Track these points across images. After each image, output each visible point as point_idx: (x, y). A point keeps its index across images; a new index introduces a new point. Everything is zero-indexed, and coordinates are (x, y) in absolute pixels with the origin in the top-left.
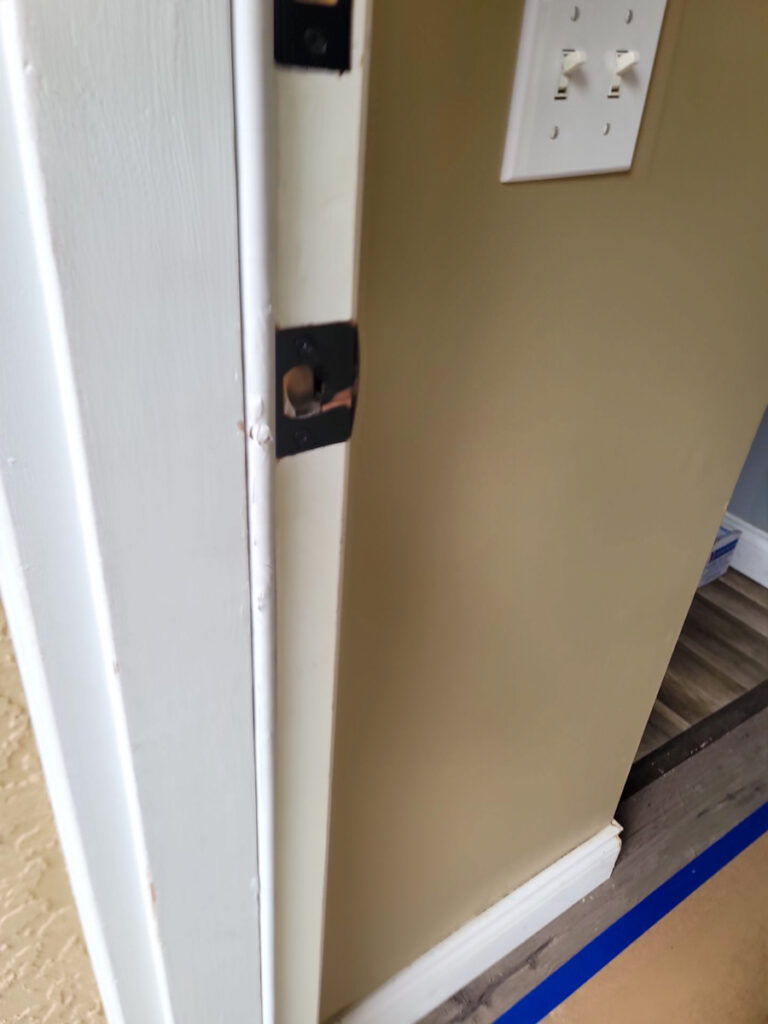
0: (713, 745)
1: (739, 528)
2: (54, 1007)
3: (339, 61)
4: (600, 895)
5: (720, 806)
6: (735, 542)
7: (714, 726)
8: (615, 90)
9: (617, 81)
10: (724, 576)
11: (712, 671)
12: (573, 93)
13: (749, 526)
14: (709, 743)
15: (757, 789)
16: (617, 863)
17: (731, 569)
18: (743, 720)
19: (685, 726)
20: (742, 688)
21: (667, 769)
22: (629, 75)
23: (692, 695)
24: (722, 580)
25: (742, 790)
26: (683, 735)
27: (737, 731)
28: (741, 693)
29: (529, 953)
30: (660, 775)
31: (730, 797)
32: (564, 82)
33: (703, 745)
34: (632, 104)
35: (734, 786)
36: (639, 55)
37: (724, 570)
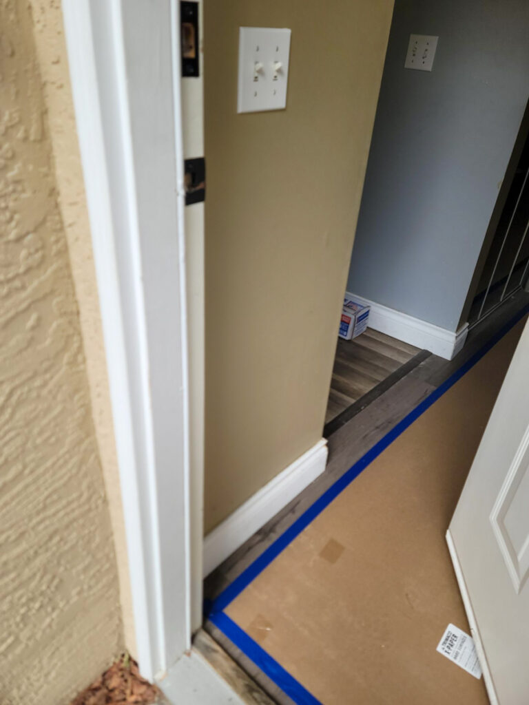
0: (367, 407)
1: (369, 305)
2: (85, 496)
3: (196, 74)
4: (321, 479)
5: (373, 433)
6: (368, 312)
7: (367, 399)
8: (276, 77)
9: (275, 74)
10: (365, 331)
11: (364, 376)
12: (260, 78)
13: (374, 303)
14: (365, 407)
15: (389, 422)
16: (327, 465)
17: (368, 327)
18: (380, 395)
19: (352, 401)
20: (377, 381)
21: (347, 421)
22: (279, 71)
23: (355, 387)
24: (365, 333)
25: (382, 424)
26: (353, 406)
27: (378, 400)
28: (378, 383)
29: (291, 508)
30: (343, 424)
31: (377, 428)
32: (256, 75)
33: (362, 408)
34: (282, 84)
35: (378, 423)
36: (283, 63)
37: (365, 329)
